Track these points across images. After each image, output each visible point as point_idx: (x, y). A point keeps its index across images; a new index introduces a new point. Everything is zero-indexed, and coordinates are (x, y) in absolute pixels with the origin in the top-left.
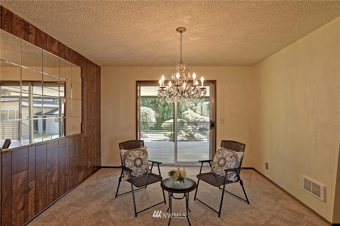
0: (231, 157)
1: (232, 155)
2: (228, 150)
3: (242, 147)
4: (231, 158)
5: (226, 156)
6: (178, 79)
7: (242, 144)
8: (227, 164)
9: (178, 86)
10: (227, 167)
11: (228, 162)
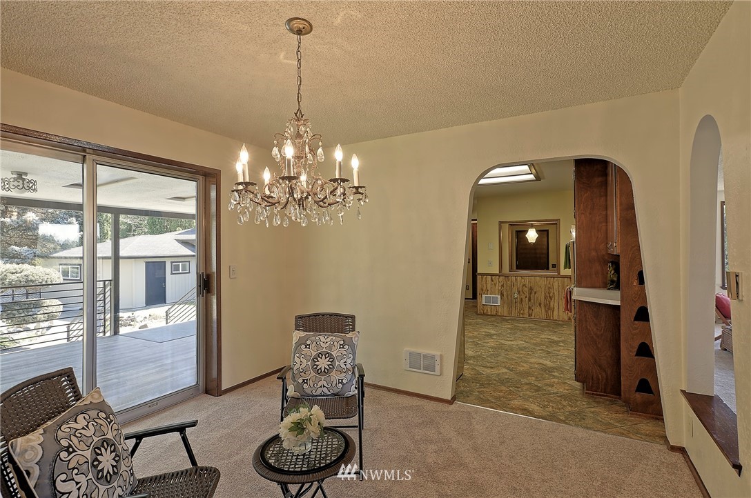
0: (342, 346)
1: (342, 342)
2: (325, 335)
3: (349, 322)
4: (343, 348)
5: (330, 347)
6: (289, 161)
7: (347, 317)
8: (337, 363)
9: (290, 178)
10: (340, 369)
11: (339, 358)
